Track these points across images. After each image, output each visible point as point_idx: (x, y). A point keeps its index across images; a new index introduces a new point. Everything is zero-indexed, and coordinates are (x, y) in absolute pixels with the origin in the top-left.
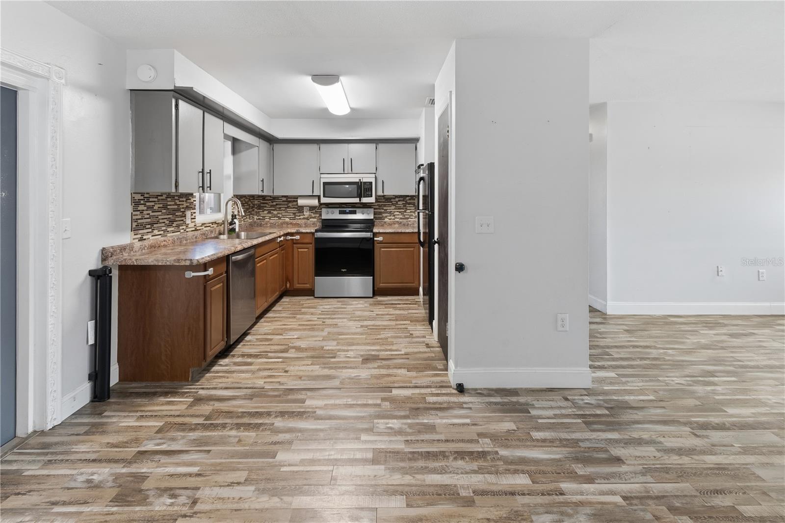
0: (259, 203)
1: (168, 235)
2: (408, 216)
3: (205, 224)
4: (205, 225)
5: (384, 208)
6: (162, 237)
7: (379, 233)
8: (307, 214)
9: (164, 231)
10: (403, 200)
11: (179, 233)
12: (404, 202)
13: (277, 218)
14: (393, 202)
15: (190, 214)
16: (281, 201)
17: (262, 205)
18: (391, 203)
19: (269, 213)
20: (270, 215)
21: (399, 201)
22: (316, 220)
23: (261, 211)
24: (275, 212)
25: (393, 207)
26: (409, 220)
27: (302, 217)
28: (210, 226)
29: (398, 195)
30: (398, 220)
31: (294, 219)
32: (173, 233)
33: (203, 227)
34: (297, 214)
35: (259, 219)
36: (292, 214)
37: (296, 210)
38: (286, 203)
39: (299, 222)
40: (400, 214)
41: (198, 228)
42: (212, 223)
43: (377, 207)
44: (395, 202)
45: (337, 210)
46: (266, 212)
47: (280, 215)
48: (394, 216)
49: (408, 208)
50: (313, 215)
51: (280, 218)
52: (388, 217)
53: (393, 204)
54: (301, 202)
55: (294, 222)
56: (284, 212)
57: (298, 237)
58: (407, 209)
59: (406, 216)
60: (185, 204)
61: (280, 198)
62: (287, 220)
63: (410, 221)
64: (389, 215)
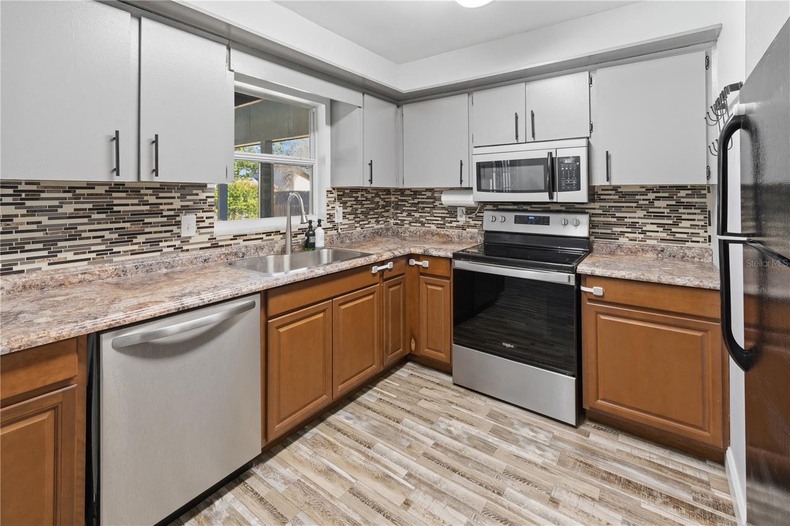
0: (397, 200)
1: (115, 259)
2: (685, 236)
3: (246, 235)
4: (245, 238)
5: (618, 215)
6: (89, 264)
7: (593, 276)
8: (462, 219)
9: (100, 253)
10: (670, 198)
11: (159, 253)
12: (674, 203)
13: (420, 225)
14: (640, 202)
15: (195, 220)
16: (425, 197)
17: (400, 203)
18: (635, 205)
19: (409, 215)
20: (411, 219)
21: (658, 199)
22: (477, 230)
23: (399, 212)
24: (417, 215)
25: (640, 213)
26: (688, 244)
27: (454, 224)
28: (262, 238)
29: (655, 186)
30: (654, 242)
31: (441, 226)
32: (131, 254)
33: (240, 240)
34: (446, 219)
35: (397, 224)
36: (440, 219)
37: (446, 212)
38: (432, 200)
39: (450, 232)
40: (661, 229)
41: (220, 244)
42: (268, 234)
43: (600, 212)
44: (647, 202)
45: (511, 216)
46: (405, 214)
47: (424, 220)
48: (644, 232)
49: (684, 217)
50: (472, 223)
51: (423, 224)
52: (626, 235)
53: (639, 207)
54: (447, 199)
55: (443, 231)
56: (429, 215)
57: (425, 263)
58: (680, 219)
59: (677, 235)
60: (177, 204)
61: (423, 193)
62: (433, 227)
63: (690, 248)
64: (630, 230)
